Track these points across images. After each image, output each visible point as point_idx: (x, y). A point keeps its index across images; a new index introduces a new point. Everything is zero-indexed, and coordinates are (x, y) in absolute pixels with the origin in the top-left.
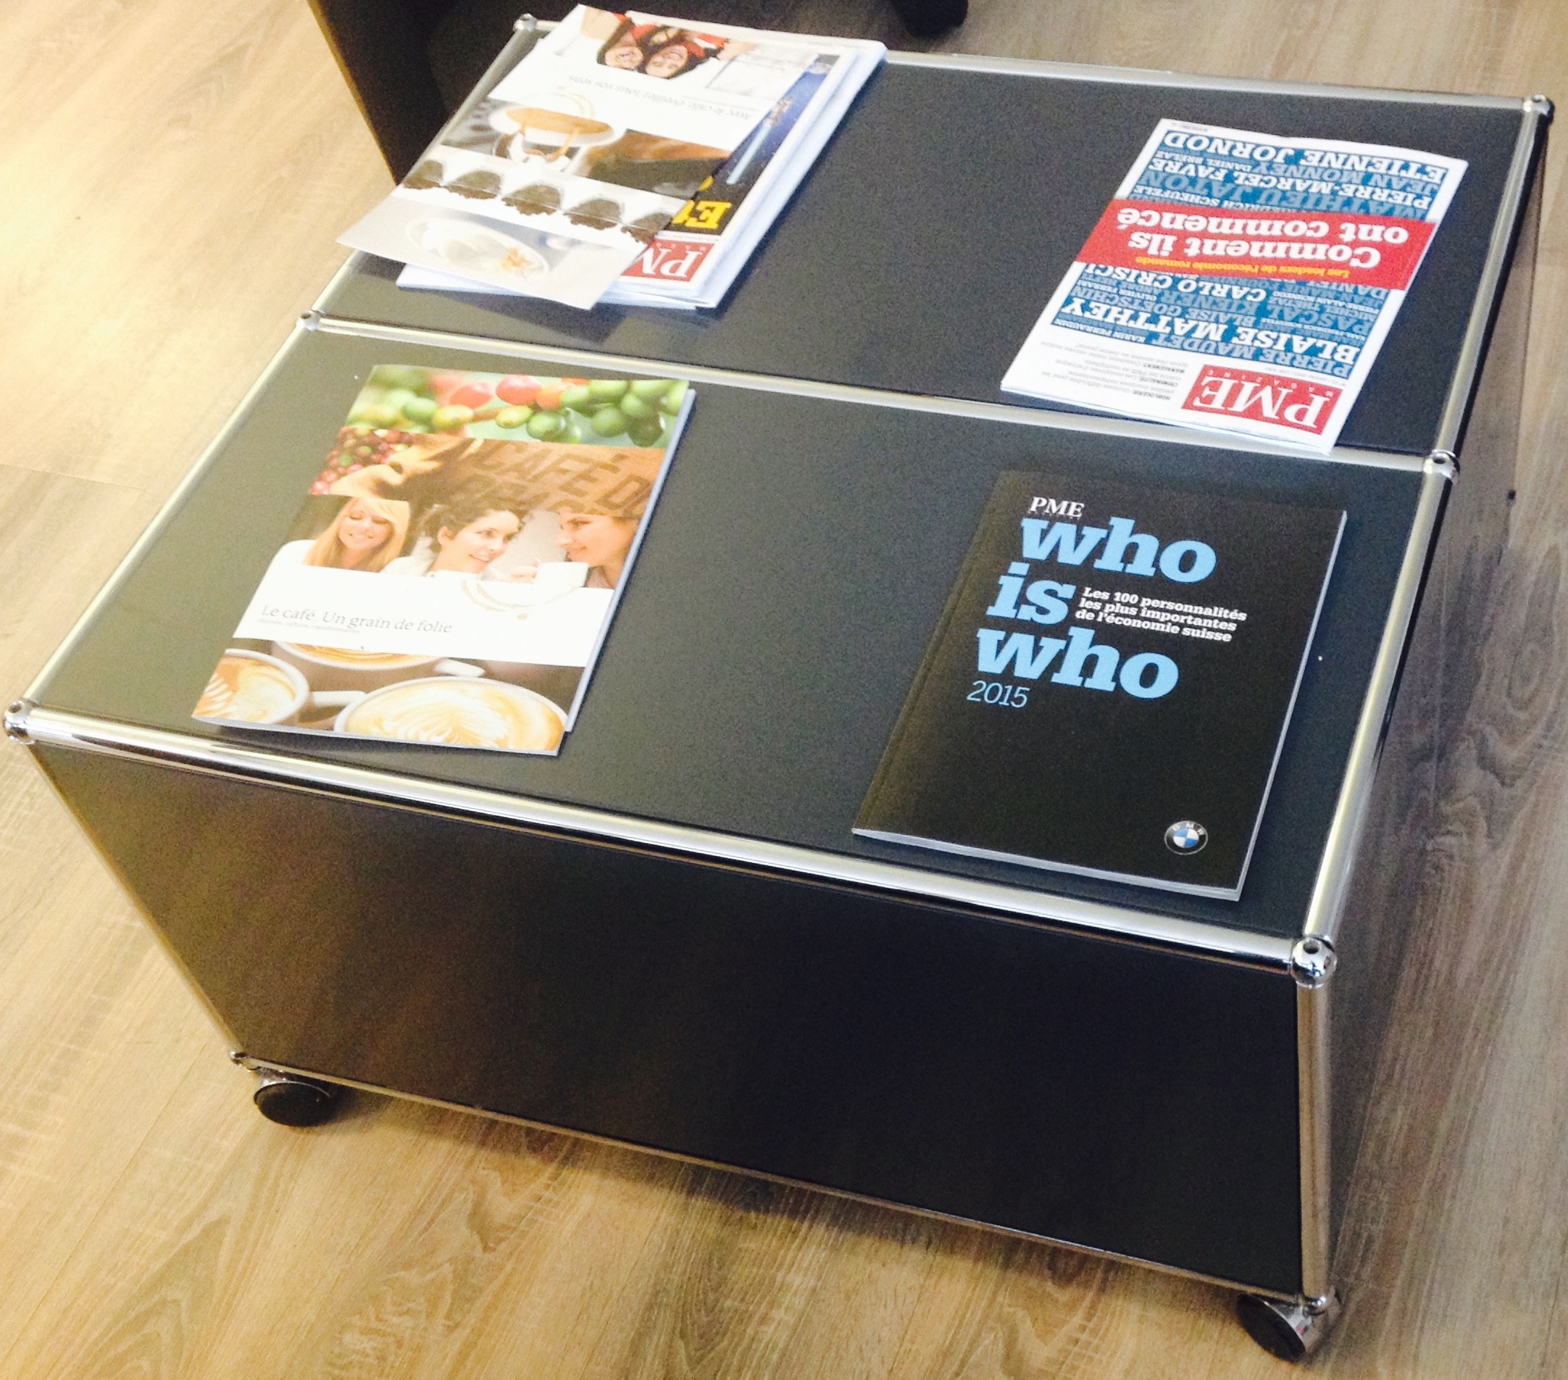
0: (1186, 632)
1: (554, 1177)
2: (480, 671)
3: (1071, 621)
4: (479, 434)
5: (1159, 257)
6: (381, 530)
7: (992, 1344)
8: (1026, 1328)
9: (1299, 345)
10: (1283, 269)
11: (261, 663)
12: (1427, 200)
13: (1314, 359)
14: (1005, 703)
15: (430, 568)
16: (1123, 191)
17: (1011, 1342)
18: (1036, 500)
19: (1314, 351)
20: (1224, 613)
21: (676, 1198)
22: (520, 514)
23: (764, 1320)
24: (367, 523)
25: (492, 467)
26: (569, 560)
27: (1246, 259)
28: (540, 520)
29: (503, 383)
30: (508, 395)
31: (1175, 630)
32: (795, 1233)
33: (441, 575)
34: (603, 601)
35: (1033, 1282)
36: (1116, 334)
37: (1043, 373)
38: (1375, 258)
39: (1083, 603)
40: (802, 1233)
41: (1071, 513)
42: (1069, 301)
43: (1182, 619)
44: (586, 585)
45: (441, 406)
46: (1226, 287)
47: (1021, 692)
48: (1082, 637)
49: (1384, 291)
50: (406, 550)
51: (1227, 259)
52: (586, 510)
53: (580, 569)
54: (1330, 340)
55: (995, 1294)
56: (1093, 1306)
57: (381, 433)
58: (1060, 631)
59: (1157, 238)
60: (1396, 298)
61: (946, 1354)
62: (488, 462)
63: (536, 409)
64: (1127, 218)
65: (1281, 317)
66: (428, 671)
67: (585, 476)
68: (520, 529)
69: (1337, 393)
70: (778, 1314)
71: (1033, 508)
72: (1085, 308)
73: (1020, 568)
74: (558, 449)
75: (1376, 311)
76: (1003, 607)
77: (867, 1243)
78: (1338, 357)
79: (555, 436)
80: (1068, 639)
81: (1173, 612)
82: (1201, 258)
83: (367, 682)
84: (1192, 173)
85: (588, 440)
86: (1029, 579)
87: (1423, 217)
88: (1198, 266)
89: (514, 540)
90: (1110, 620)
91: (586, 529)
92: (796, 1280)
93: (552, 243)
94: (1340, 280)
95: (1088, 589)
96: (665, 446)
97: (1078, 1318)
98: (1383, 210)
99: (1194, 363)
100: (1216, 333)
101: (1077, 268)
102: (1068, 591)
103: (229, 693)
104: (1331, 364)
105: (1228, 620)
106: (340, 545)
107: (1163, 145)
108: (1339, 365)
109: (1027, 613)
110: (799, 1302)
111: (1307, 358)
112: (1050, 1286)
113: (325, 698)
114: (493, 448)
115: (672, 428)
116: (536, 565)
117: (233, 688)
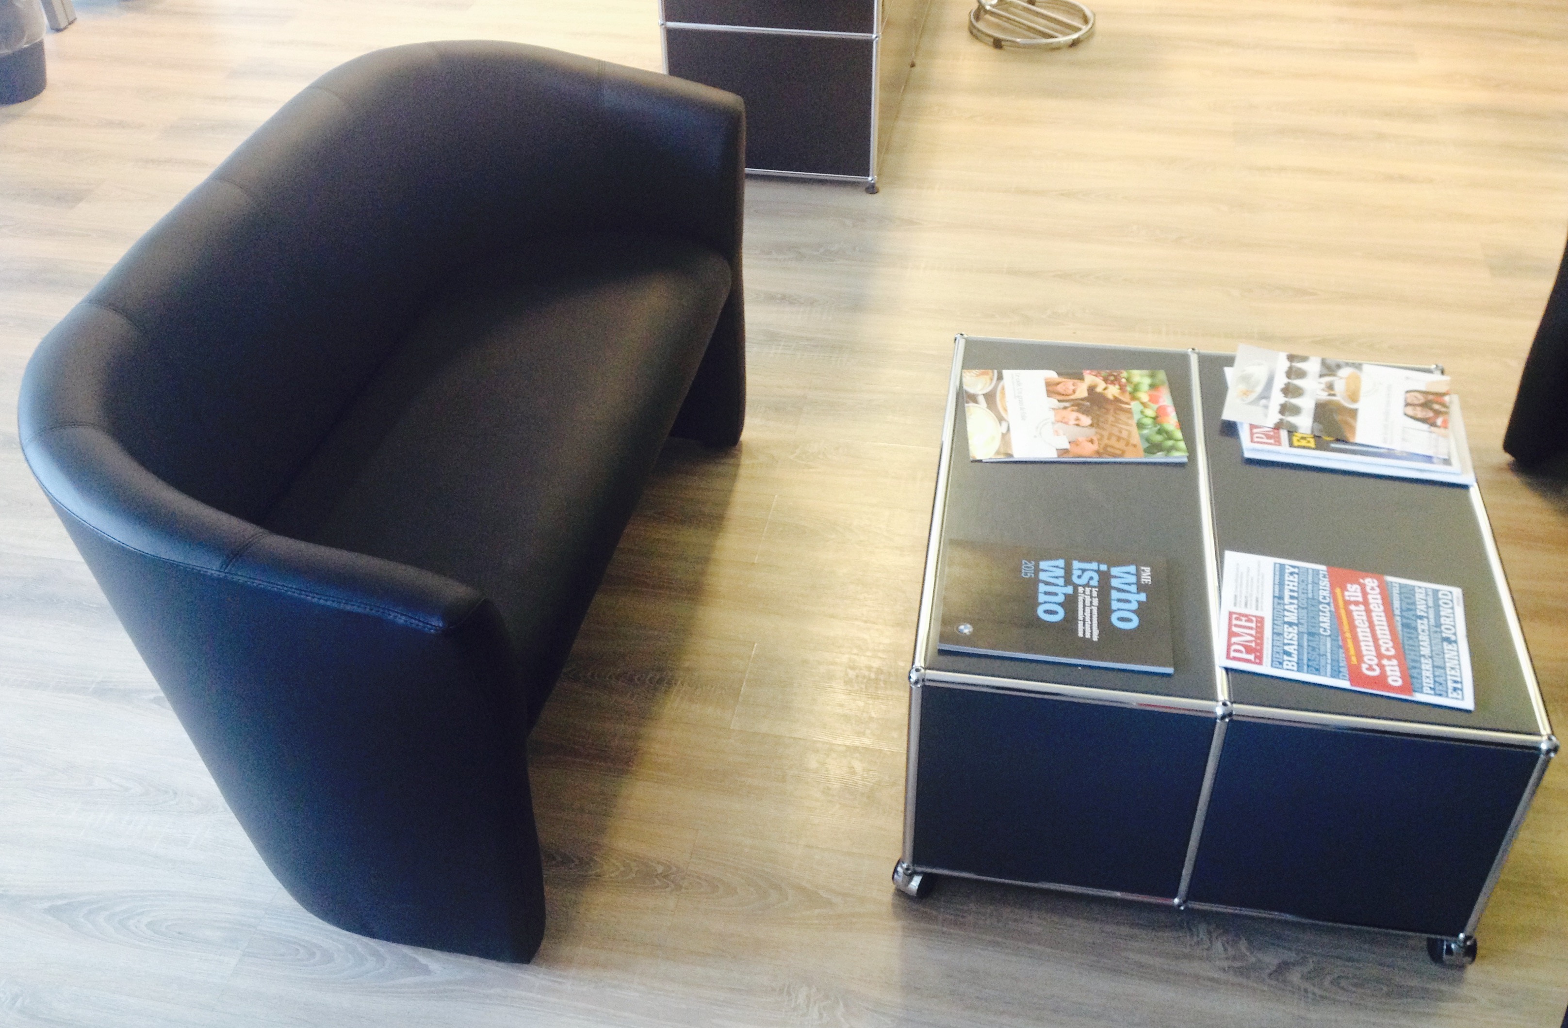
4: (1135, 406)
5: (1343, 596)
6: (1070, 392)
10: (1350, 640)
11: (992, 379)
12: (1432, 692)
15: (1053, 409)
16: (1389, 579)
19: (1287, 654)
20: (1096, 632)
22: (1091, 425)
24: (1072, 388)
25: (1115, 413)
26: (1070, 442)
27: (1353, 628)
28: (1093, 431)
29: (1168, 406)
30: (1160, 409)
31: (1080, 617)
33: (1052, 413)
34: (1052, 455)
36: (1277, 586)
41: (1143, 580)
42: (1293, 567)
43: (1088, 619)
44: (1057, 449)
45: (1146, 392)
46: (1329, 621)
48: (1069, 590)
50: (1059, 401)
51: (1352, 620)
52: (1100, 442)
53: (1066, 446)
54: (1298, 659)
57: (1124, 380)
59: (1360, 594)
62: (1118, 412)
63: (1155, 418)
66: (1001, 419)
67: (1119, 439)
68: (1084, 427)
71: (1142, 568)
73: (1104, 567)
76: (1076, 565)
79: (1140, 426)
81: (1091, 617)
85: (1142, 436)
86: (1098, 571)
89: (1076, 427)
90: (1080, 599)
91: (1090, 444)
93: (1263, 402)
96: (1145, 457)
99: (1267, 612)
100: (1292, 617)
101: (1323, 568)
103: (975, 375)
104: (1281, 661)
105: (1092, 635)
106: (1058, 384)
109: (1076, 573)
114: (1129, 412)
115: (1159, 457)
116: (1064, 434)
117: (977, 376)
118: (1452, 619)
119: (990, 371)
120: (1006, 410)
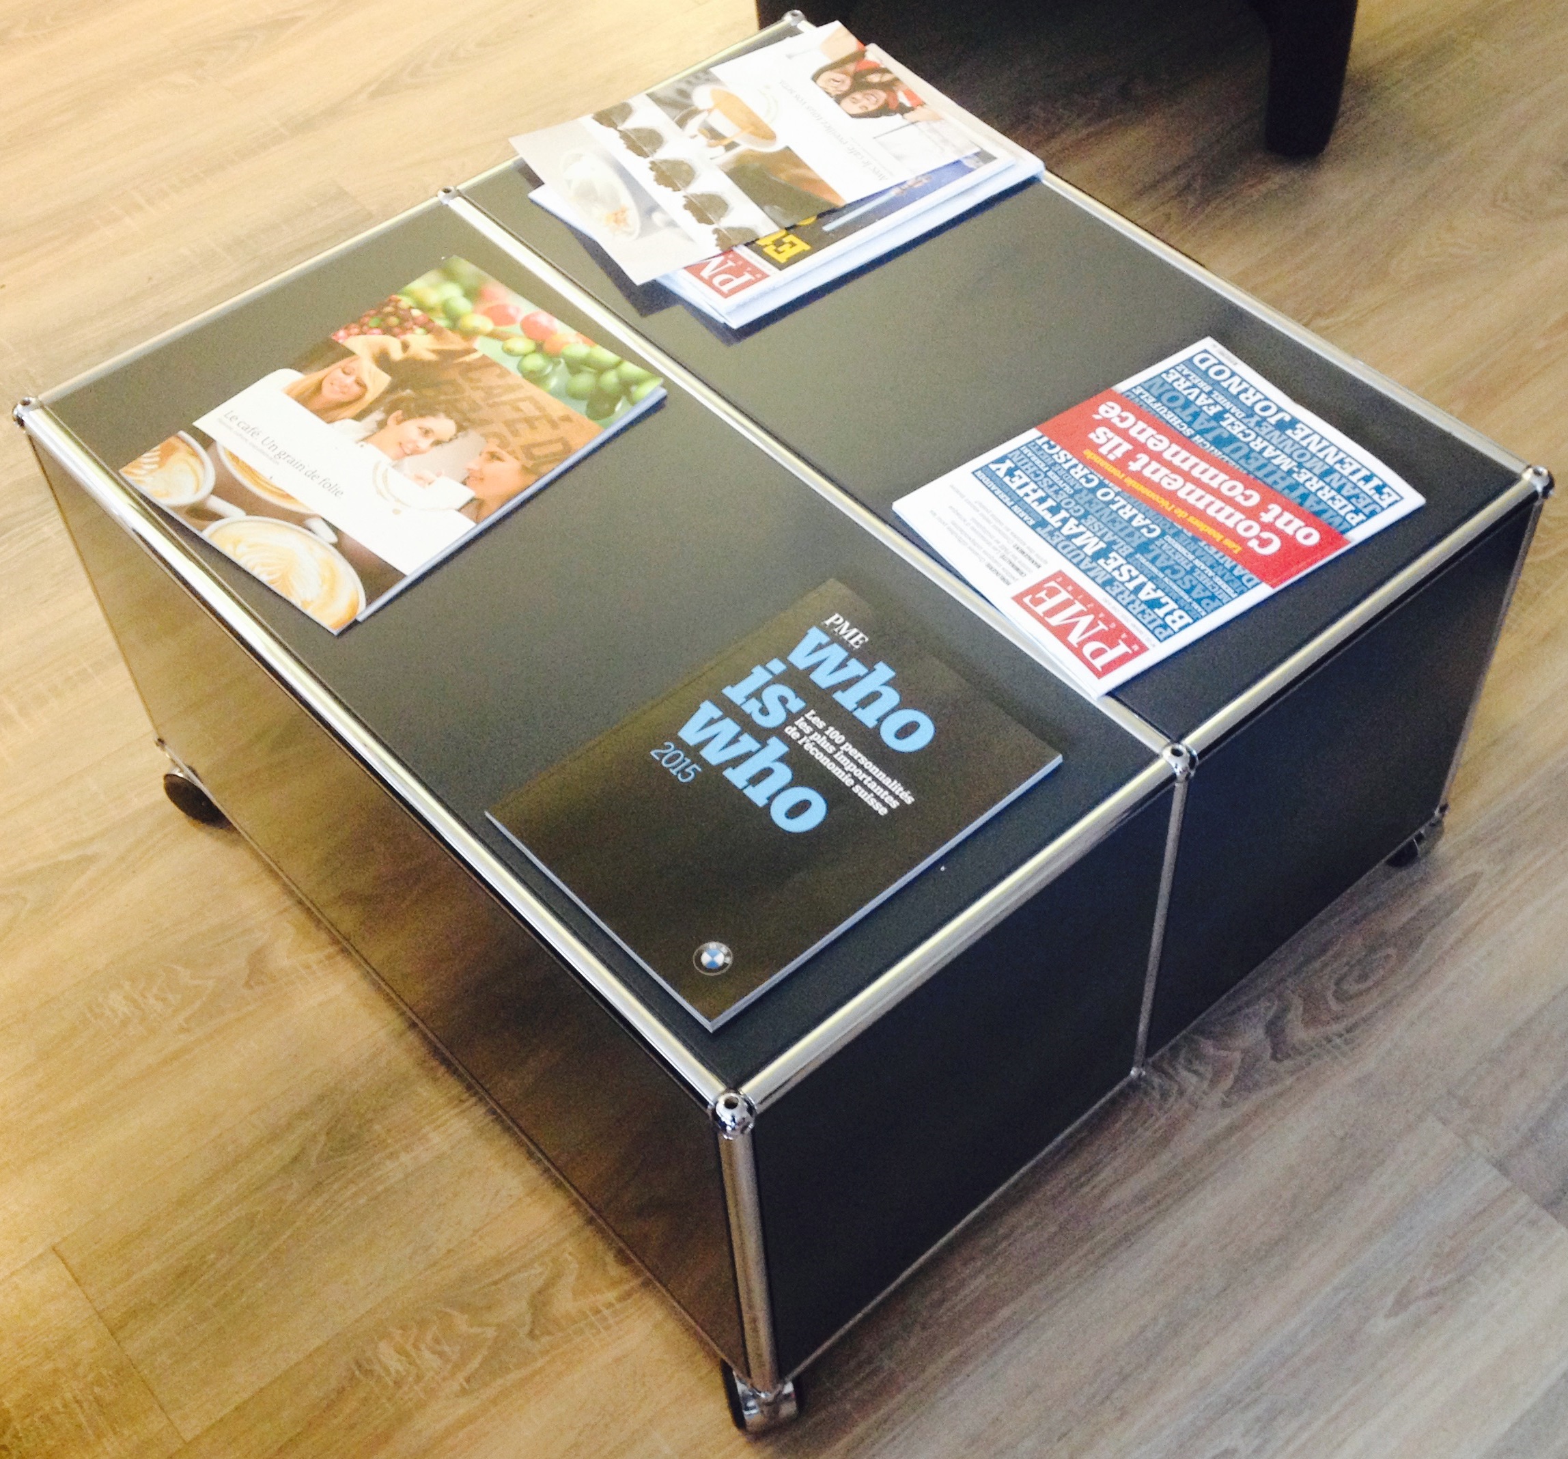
0: (857, 789)
1: (329, 958)
2: (334, 539)
3: (778, 732)
4: (484, 347)
5: (1104, 458)
6: (356, 389)
7: (536, 1275)
8: (570, 1279)
9: (1148, 593)
10: (1191, 519)
11: (195, 454)
12: (1361, 517)
13: (1149, 611)
14: (674, 772)
15: (365, 439)
16: (1122, 387)
17: (550, 1283)
18: (837, 616)
19: (1154, 604)
20: (896, 787)
22: (460, 428)
23: (392, 1156)
24: (350, 380)
26: (464, 483)
27: (1172, 496)
29: (533, 315)
30: (529, 327)
31: (848, 782)
32: (462, 1103)
33: (370, 449)
34: (465, 528)
35: (600, 1246)
36: (1016, 508)
37: (932, 512)
38: (1275, 546)
39: (800, 723)
40: (464, 1106)
41: (852, 642)
42: (1001, 460)
43: (860, 775)
44: (460, 510)
45: (475, 312)
46: (1135, 511)
47: (694, 770)
48: (777, 747)
49: (1256, 580)
50: (359, 417)
51: (1156, 487)
52: (509, 449)
53: (467, 494)
54: (1176, 601)
55: (564, 1240)
56: (630, 1293)
57: (416, 313)
58: (762, 736)
59: (1117, 440)
60: (1263, 591)
61: (498, 1262)
63: (539, 348)
64: (1109, 410)
65: (1153, 561)
66: (299, 520)
67: (530, 422)
68: (451, 440)
69: (1143, 649)
71: (828, 622)
72: (1010, 473)
73: (777, 666)
74: (531, 389)
75: (1234, 595)
76: (736, 693)
78: (1168, 620)
80: (764, 744)
81: (860, 766)
82: (1138, 476)
83: (253, 506)
84: (1192, 398)
85: (555, 393)
86: (777, 679)
87: (1343, 532)
88: (1130, 482)
90: (809, 747)
91: (497, 465)
93: (657, 217)
94: (1228, 552)
95: (812, 712)
96: (606, 427)
97: (611, 1295)
98: (1317, 508)
99: (1056, 562)
100: (1092, 545)
101: (1033, 434)
102: (796, 704)
103: (155, 466)
104: (1159, 622)
105: (896, 797)
107: (1191, 360)
108: (1165, 626)
109: (752, 707)
110: (427, 1157)
111: (1144, 607)
112: (610, 1258)
113: (217, 504)
115: (624, 414)
116: (439, 475)
117: (161, 463)
118: (1252, 391)
119: (172, 440)
120: (287, 497)
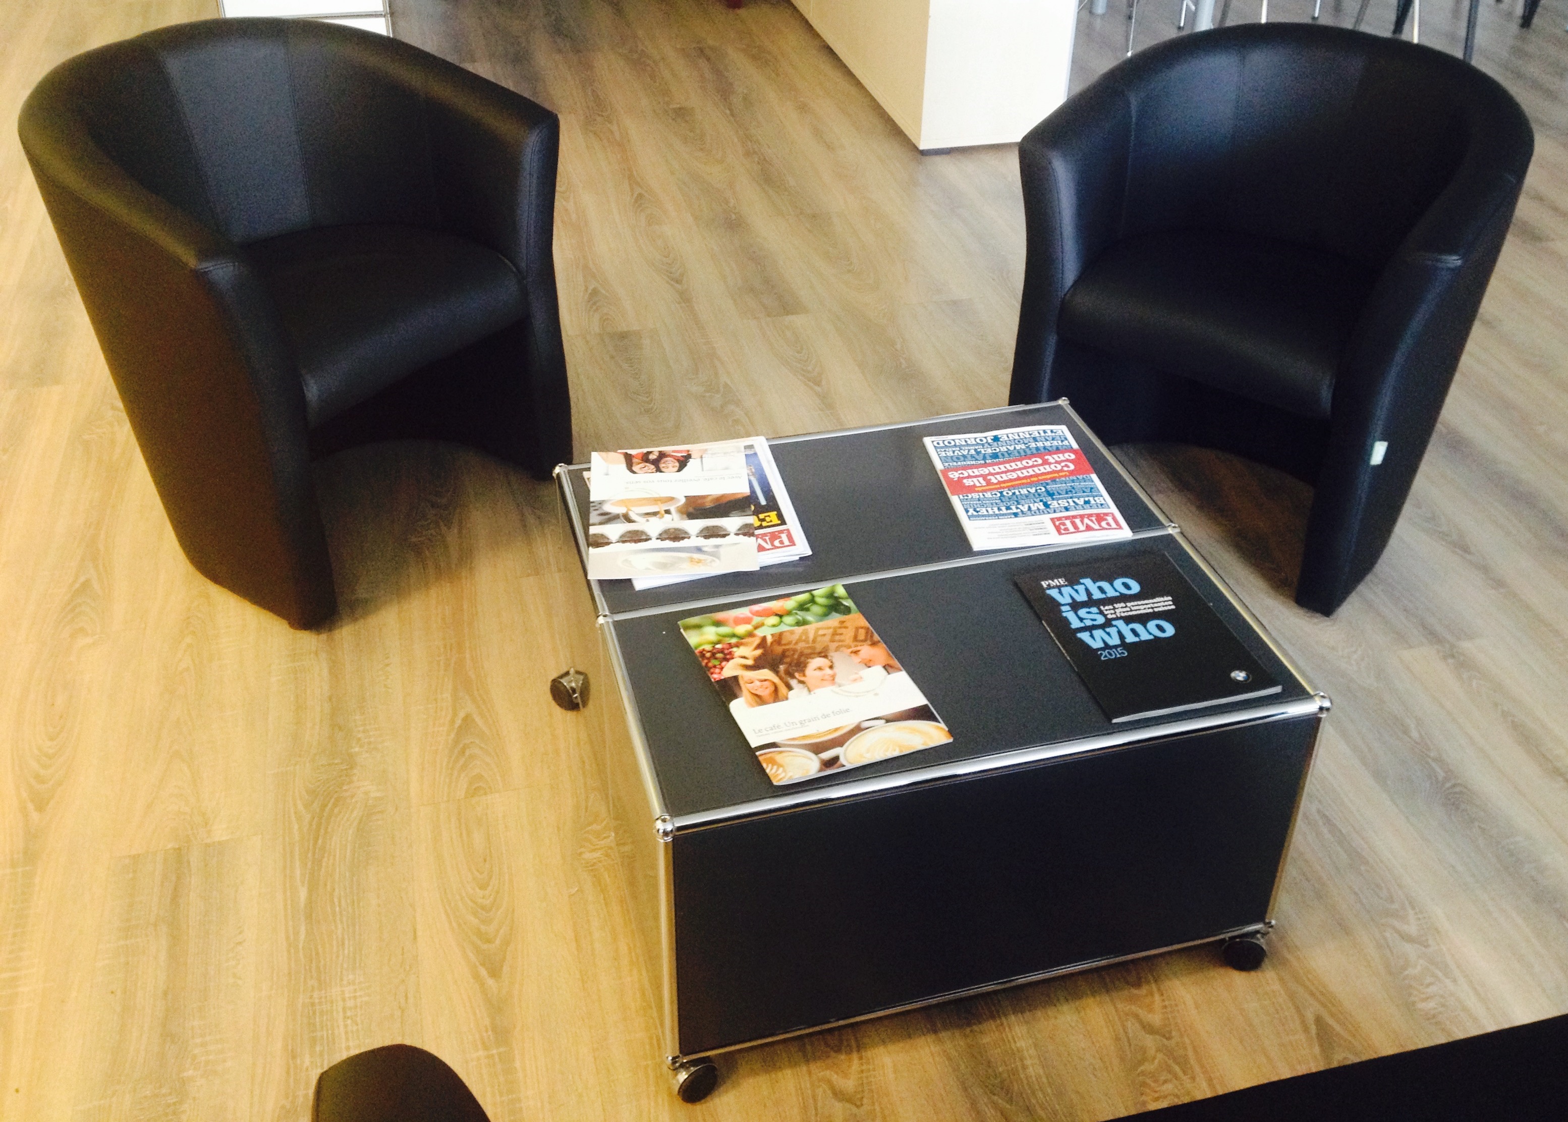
0: (1156, 610)
1: (861, 1058)
2: (883, 721)
4: (765, 633)
5: (983, 486)
7: (1132, 1026)
8: (1142, 1013)
10: (1040, 478)
11: (779, 752)
12: (1067, 442)
13: (1090, 505)
16: (939, 467)
17: (1141, 1022)
18: (1042, 583)
19: (1087, 502)
20: (1161, 599)
21: (930, 1038)
22: (825, 657)
23: (1024, 1068)
24: (757, 683)
26: (869, 667)
30: (758, 614)
31: (1151, 610)
32: (1002, 1024)
33: (818, 691)
35: (1126, 992)
36: (1000, 517)
37: (988, 538)
40: (1005, 1024)
41: (1062, 583)
42: (965, 511)
43: (1147, 606)
44: (887, 674)
45: (733, 628)
46: (1024, 490)
48: (1119, 624)
50: (789, 688)
51: (1011, 480)
52: (852, 647)
55: (1115, 1007)
56: (1159, 990)
57: (718, 647)
59: (974, 480)
60: (1094, 477)
61: (1117, 1039)
62: (784, 642)
63: (780, 616)
64: (952, 475)
66: (860, 729)
67: (835, 634)
70: (1028, 1062)
71: (1045, 586)
73: (1066, 608)
75: (1093, 484)
76: (1076, 624)
77: (1039, 1013)
79: (802, 623)
81: (1143, 605)
82: (1001, 482)
83: (839, 742)
84: (960, 454)
85: (819, 621)
86: (1075, 611)
87: (1072, 448)
88: (1003, 485)
89: (835, 668)
90: (1123, 615)
91: (861, 653)
92: (1021, 1044)
94: (1067, 476)
97: (1157, 997)
98: (1054, 449)
99: (1043, 518)
100: (1038, 506)
101: (953, 498)
102: (1094, 610)
103: (781, 770)
104: (1097, 505)
107: (934, 447)
109: (1088, 623)
110: (1032, 1052)
112: (1135, 991)
113: (827, 755)
114: (779, 636)
117: (780, 766)
118: (967, 440)
119: (762, 758)
120: (836, 730)
